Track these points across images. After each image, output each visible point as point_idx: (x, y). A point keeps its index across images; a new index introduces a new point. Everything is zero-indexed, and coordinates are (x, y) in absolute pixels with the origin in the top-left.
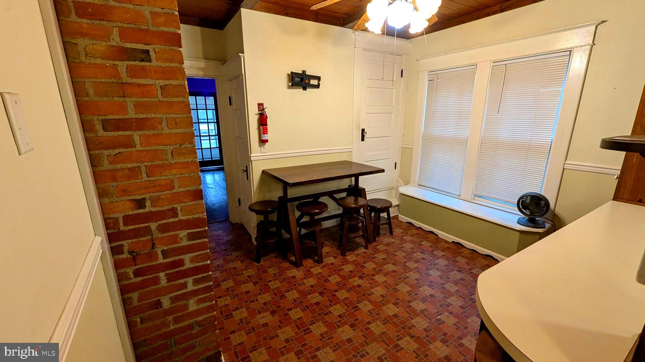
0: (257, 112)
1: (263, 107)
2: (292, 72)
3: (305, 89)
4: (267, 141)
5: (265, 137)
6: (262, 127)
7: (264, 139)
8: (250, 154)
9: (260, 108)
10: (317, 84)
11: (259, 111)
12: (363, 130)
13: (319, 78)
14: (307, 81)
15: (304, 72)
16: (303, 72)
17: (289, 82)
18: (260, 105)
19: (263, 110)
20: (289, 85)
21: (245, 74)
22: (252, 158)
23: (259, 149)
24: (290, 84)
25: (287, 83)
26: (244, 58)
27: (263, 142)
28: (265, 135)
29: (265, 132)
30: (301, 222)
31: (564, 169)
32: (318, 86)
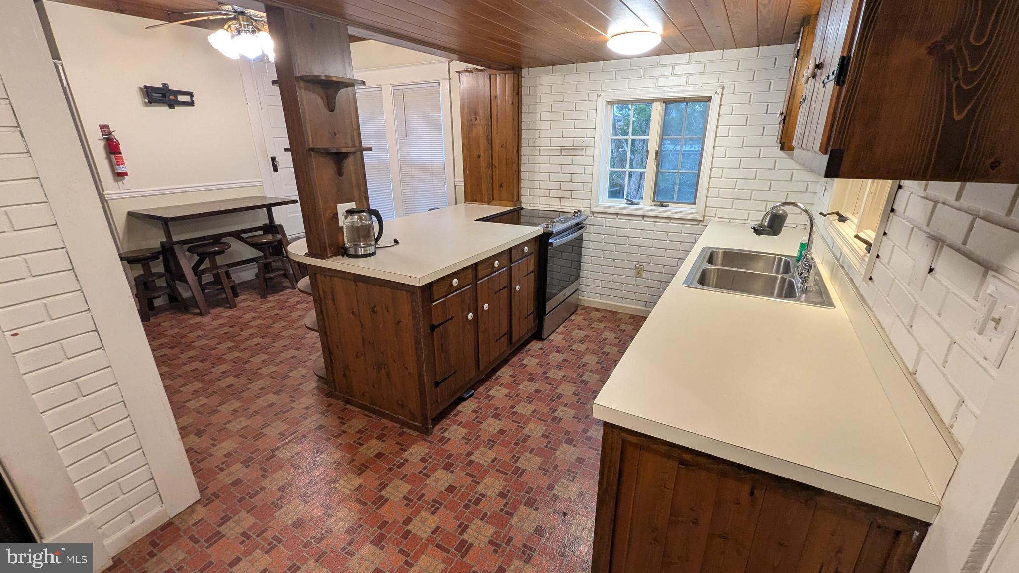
0: (101, 137)
1: (110, 130)
2: (145, 86)
3: (171, 106)
4: (126, 174)
5: (122, 168)
6: (113, 156)
7: (120, 171)
8: (102, 192)
9: (105, 131)
10: (189, 101)
11: (103, 135)
12: (273, 159)
13: (190, 94)
14: (172, 98)
15: (165, 86)
16: (163, 85)
17: (145, 98)
18: (103, 128)
19: (111, 133)
20: (145, 102)
21: (69, 87)
22: (106, 196)
23: (116, 184)
24: (147, 101)
25: (141, 99)
26: (62, 66)
27: (120, 175)
28: (121, 166)
29: (120, 162)
30: (199, 269)
31: (455, 186)
32: (191, 104)
